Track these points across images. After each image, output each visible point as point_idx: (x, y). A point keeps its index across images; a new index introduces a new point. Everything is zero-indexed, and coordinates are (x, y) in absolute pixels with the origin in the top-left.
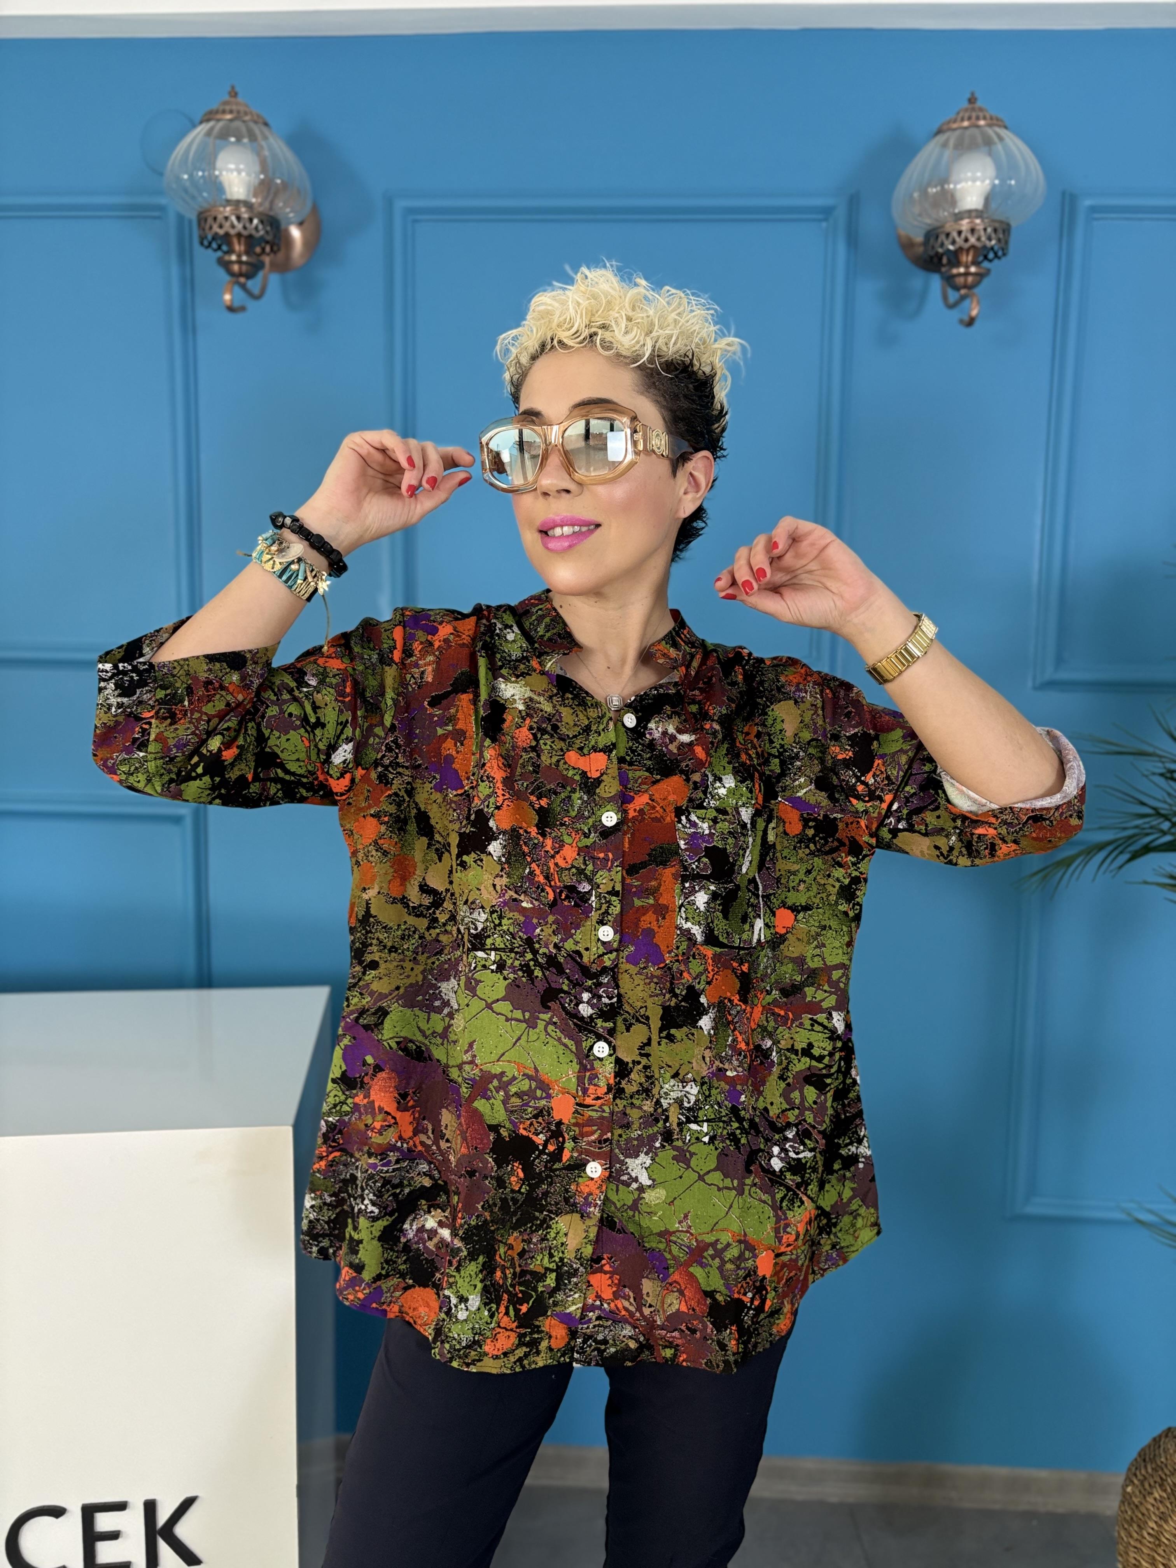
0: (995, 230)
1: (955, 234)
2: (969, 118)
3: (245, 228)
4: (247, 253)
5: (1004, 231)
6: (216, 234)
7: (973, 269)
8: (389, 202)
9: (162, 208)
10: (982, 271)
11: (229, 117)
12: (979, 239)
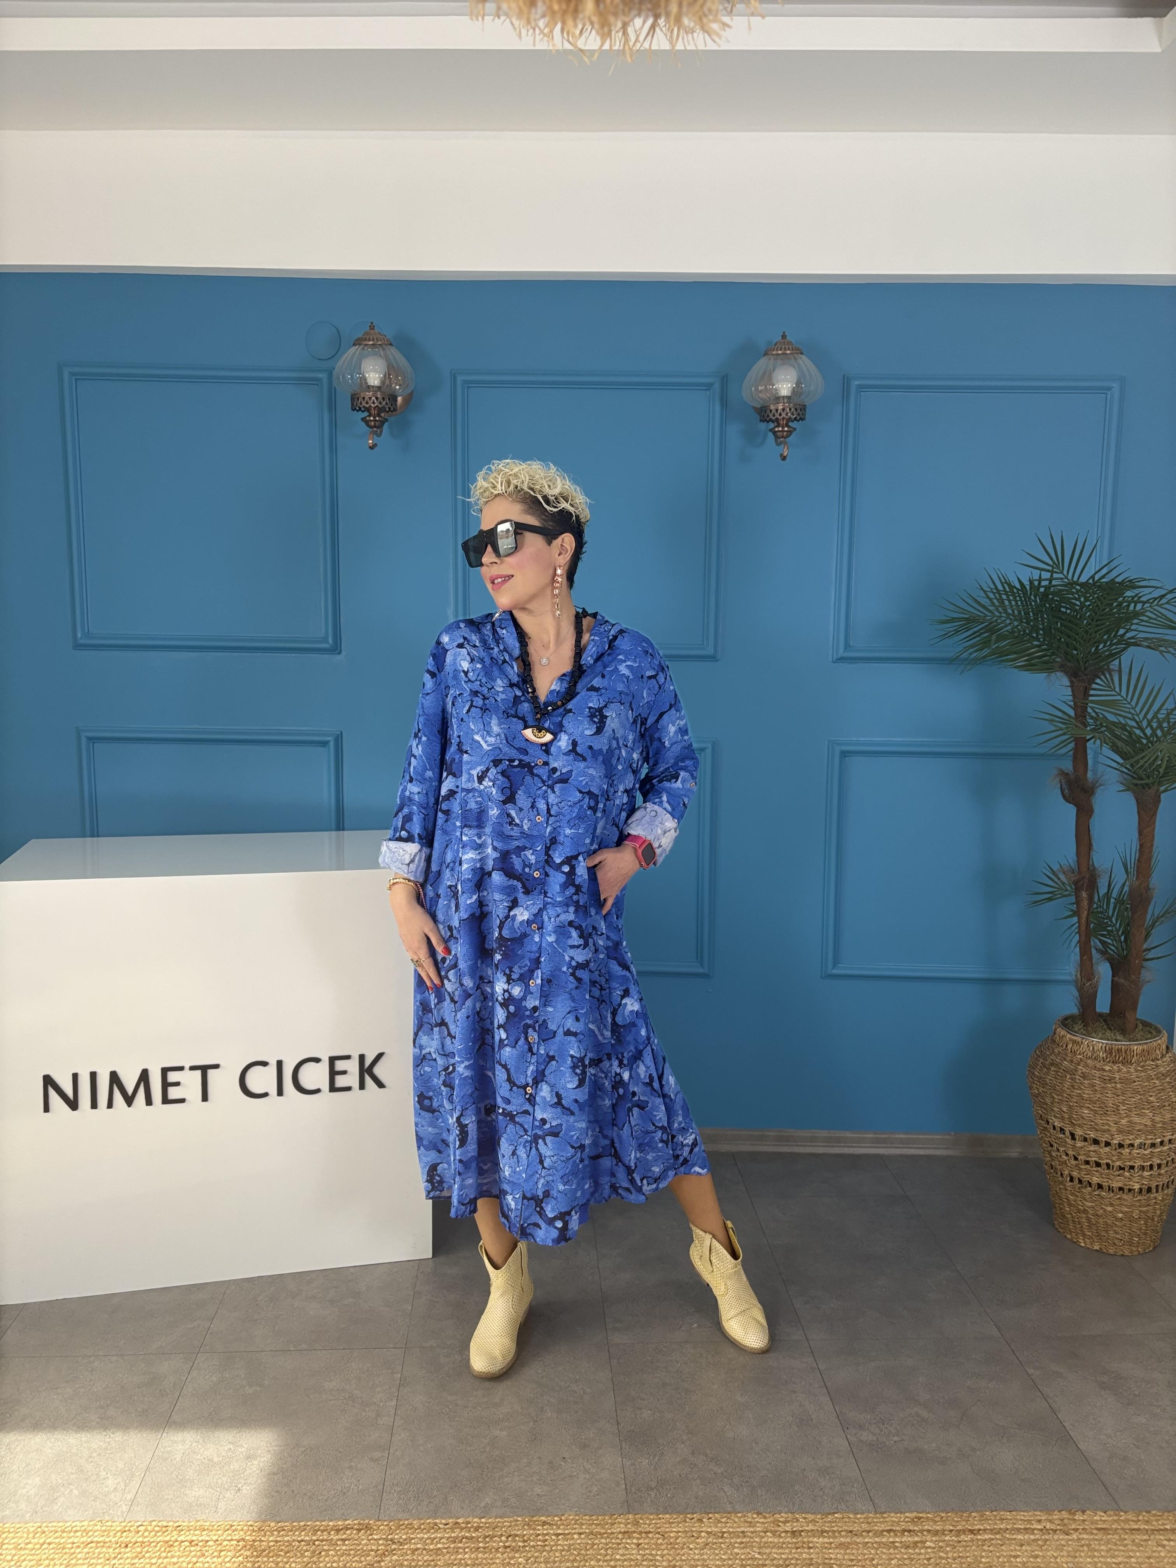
0: (796, 409)
1: (774, 411)
2: (781, 349)
3: (380, 403)
4: (379, 415)
5: (801, 410)
6: (364, 407)
7: (786, 429)
8: (455, 378)
9: (320, 380)
10: (791, 429)
11: (371, 343)
12: (787, 414)
